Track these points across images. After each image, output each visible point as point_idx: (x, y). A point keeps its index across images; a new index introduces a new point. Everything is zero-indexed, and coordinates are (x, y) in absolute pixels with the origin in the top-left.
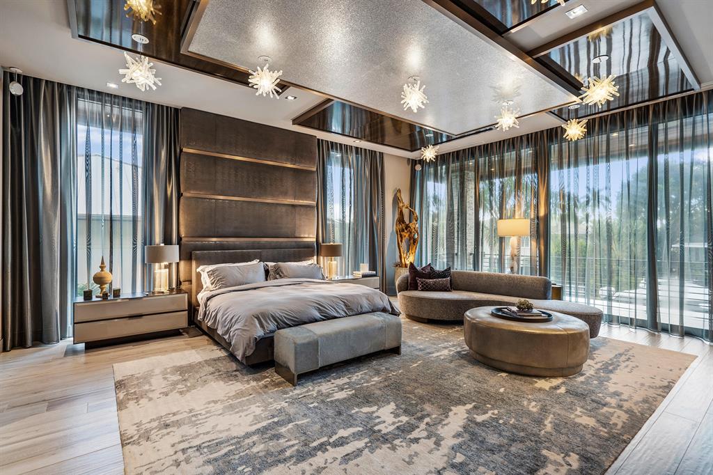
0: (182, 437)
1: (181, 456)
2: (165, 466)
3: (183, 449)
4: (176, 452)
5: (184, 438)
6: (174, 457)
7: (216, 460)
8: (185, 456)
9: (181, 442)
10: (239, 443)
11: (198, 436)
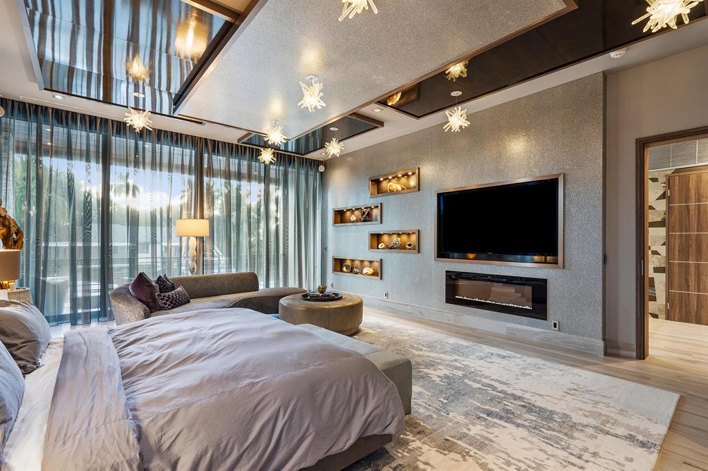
0: (565, 467)
1: (586, 456)
2: (607, 461)
3: (578, 458)
4: (587, 461)
5: (566, 464)
6: (592, 459)
7: (566, 434)
8: (583, 453)
9: (572, 464)
10: (535, 428)
11: (553, 456)
